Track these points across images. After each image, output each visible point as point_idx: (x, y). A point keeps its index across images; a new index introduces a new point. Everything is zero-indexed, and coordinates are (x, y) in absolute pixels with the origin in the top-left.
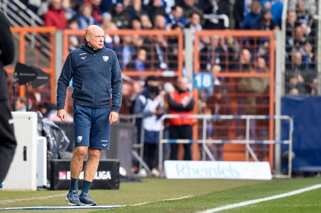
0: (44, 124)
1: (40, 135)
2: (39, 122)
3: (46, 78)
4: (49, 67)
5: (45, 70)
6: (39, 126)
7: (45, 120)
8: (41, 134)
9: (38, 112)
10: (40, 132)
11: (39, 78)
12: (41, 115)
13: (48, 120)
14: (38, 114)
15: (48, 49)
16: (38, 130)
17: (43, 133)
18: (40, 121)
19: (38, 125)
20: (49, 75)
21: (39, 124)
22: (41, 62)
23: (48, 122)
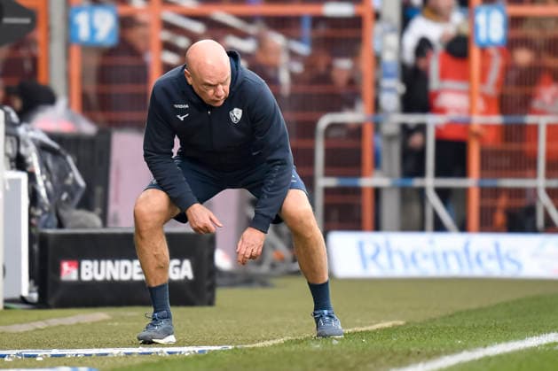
0: (22, 139)
1: (12, 168)
2: (7, 134)
3: (27, 21)
6: (9, 144)
7: (21, 130)
8: (14, 164)
9: (8, 109)
10: (11, 160)
11: (7, 20)
12: (14, 117)
13: (32, 130)
14: (7, 114)
16: (7, 155)
17: (19, 163)
18: (11, 130)
19: (6, 141)
20: (30, 13)
21: (9, 138)
23: (31, 134)
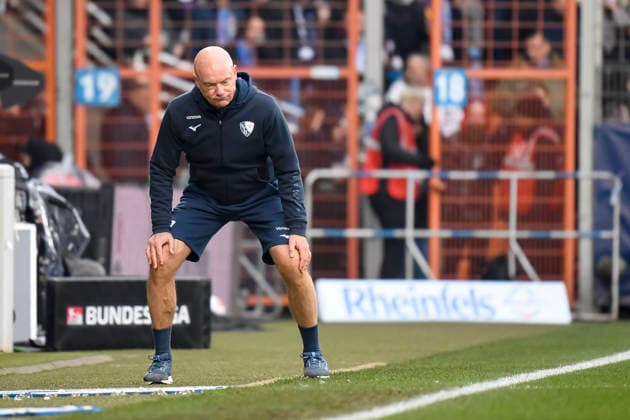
0: (31, 192)
1: (22, 220)
2: (17, 188)
3: (35, 83)
4: (41, 57)
5: (33, 65)
6: (19, 197)
7: (31, 185)
8: (23, 216)
9: (18, 165)
10: (21, 213)
11: (17, 83)
12: (24, 172)
13: (41, 184)
14: (17, 170)
15: (39, 13)
16: (17, 208)
17: (28, 215)
18: (21, 185)
19: (16, 195)
20: (39, 76)
21: (19, 192)
22: (22, 45)
23: (40, 189)
